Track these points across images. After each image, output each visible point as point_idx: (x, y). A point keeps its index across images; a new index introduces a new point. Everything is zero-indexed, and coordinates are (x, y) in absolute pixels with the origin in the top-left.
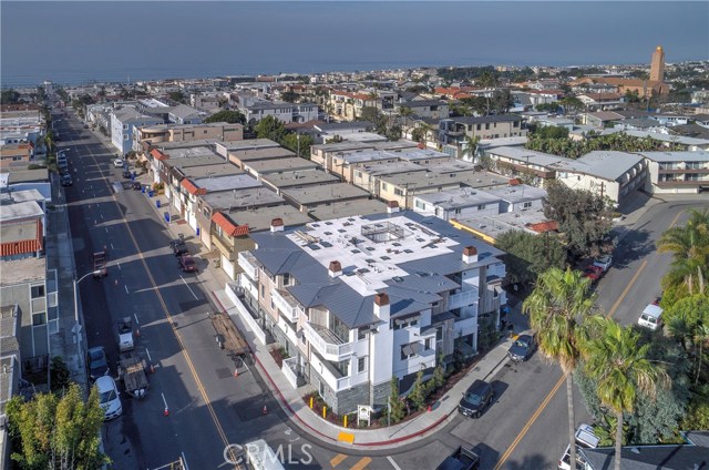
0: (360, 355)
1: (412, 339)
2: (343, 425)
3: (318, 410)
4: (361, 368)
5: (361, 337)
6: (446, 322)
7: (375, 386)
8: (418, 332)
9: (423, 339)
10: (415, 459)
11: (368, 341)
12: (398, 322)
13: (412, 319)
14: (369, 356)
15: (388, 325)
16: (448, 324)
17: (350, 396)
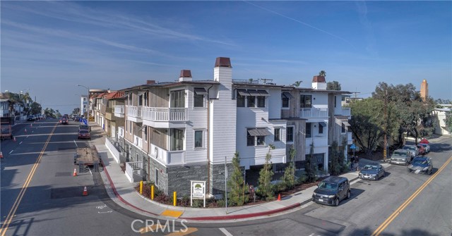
0: (198, 127)
1: (259, 124)
2: (172, 205)
3: (147, 193)
4: (198, 144)
6: (297, 123)
7: (215, 166)
8: (267, 119)
9: (271, 127)
10: (256, 231)
11: (206, 111)
12: (241, 94)
13: (259, 95)
14: (208, 130)
15: (229, 94)
16: (299, 129)
17: (181, 175)
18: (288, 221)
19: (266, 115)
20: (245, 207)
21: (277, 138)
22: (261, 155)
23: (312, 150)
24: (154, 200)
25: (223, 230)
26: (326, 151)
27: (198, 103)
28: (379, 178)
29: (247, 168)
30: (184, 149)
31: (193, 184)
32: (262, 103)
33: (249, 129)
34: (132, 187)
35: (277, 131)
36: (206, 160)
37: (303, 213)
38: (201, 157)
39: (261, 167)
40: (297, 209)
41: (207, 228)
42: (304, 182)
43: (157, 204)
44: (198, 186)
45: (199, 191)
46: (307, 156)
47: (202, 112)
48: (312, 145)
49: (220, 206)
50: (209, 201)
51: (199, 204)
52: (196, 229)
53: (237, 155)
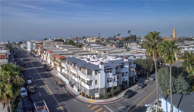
0: (96, 79)
1: (110, 77)
2: (91, 99)
3: (84, 95)
4: (96, 83)
5: (96, 74)
6: (120, 74)
7: (100, 89)
8: (112, 75)
9: (113, 77)
10: (111, 106)
11: (98, 76)
12: (106, 70)
13: (110, 70)
14: (98, 80)
15: (103, 71)
16: (120, 75)
17: (93, 92)
18: (118, 103)
20: (108, 99)
21: (115, 80)
22: (111, 85)
25: (104, 106)
26: (128, 80)
28: (143, 88)
29: (107, 88)
30: (93, 85)
31: (96, 94)
32: (111, 72)
33: (108, 79)
34: (78, 94)
35: (115, 78)
36: (98, 87)
37: (121, 101)
39: (111, 88)
40: (120, 99)
41: (101, 105)
42: (122, 90)
43: (87, 99)
45: (97, 95)
46: (123, 82)
48: (124, 79)
49: (102, 99)
50: (99, 97)
51: (97, 99)
52: (99, 106)
53: (105, 86)
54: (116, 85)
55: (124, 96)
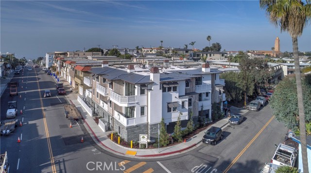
0: (142, 104)
1: (174, 100)
2: (130, 147)
3: (115, 140)
4: (142, 113)
6: (194, 96)
7: (151, 125)
8: (178, 97)
9: (180, 101)
10: (175, 163)
11: (146, 96)
12: (165, 86)
13: (173, 86)
14: (147, 106)
15: (158, 87)
16: (195, 98)
17: (136, 131)
18: (190, 156)
19: (177, 95)
20: (168, 147)
21: (183, 107)
22: (175, 117)
23: (202, 109)
24: (120, 144)
25: (159, 163)
26: (210, 108)
27: (142, 92)
28: (239, 123)
29: (168, 124)
30: (135, 116)
31: (141, 136)
32: (175, 89)
33: (168, 103)
34: (105, 136)
35: (183, 103)
36: (146, 122)
37: (197, 150)
38: (144, 120)
39: (175, 123)
40: (194, 148)
41: (151, 162)
42: (198, 128)
43: (123, 147)
44: (143, 137)
45: (144, 139)
46: (200, 112)
47: (145, 97)
48: (202, 106)
49: (155, 147)
50: (149, 144)
51: (144, 146)
53: (163, 119)
54: (187, 118)
55: (204, 141)
